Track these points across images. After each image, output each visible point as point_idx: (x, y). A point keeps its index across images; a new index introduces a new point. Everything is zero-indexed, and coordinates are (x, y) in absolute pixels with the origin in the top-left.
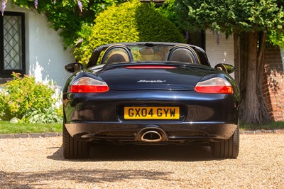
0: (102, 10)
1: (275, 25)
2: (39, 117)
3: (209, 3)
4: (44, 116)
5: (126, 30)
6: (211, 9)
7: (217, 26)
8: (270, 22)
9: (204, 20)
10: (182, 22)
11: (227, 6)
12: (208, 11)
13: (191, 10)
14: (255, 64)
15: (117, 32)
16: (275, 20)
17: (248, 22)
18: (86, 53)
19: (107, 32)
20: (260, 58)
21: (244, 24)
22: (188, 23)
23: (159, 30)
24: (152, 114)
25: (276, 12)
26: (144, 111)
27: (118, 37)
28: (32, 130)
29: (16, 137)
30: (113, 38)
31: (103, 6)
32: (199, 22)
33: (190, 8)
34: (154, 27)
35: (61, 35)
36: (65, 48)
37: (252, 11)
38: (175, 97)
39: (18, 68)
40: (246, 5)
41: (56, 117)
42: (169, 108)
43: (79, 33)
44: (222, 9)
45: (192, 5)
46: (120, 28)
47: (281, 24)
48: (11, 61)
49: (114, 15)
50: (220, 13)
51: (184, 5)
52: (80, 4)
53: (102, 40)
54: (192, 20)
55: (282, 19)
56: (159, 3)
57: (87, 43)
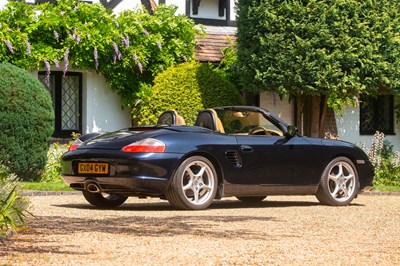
0: (161, 71)
1: (340, 89)
3: (276, 67)
5: (188, 91)
6: (278, 73)
7: (284, 90)
8: (335, 86)
9: (271, 83)
10: (247, 84)
11: (294, 70)
12: (274, 75)
13: (258, 74)
14: (317, 127)
15: (178, 92)
16: (340, 84)
17: (314, 86)
18: (146, 113)
19: (168, 92)
20: (322, 120)
21: (311, 87)
22: (254, 86)
23: (220, 91)
25: (340, 77)
27: (179, 98)
30: (174, 99)
31: (161, 66)
32: (266, 85)
33: (257, 71)
35: (118, 94)
36: (123, 108)
37: (319, 75)
39: (74, 128)
40: (312, 70)
43: (138, 94)
44: (289, 72)
45: (259, 68)
46: (181, 89)
47: (345, 88)
48: (68, 122)
49: (174, 76)
50: (286, 77)
51: (250, 68)
52: (140, 65)
53: (163, 101)
54: (258, 83)
55: (347, 83)
56: (216, 64)
57: (147, 104)
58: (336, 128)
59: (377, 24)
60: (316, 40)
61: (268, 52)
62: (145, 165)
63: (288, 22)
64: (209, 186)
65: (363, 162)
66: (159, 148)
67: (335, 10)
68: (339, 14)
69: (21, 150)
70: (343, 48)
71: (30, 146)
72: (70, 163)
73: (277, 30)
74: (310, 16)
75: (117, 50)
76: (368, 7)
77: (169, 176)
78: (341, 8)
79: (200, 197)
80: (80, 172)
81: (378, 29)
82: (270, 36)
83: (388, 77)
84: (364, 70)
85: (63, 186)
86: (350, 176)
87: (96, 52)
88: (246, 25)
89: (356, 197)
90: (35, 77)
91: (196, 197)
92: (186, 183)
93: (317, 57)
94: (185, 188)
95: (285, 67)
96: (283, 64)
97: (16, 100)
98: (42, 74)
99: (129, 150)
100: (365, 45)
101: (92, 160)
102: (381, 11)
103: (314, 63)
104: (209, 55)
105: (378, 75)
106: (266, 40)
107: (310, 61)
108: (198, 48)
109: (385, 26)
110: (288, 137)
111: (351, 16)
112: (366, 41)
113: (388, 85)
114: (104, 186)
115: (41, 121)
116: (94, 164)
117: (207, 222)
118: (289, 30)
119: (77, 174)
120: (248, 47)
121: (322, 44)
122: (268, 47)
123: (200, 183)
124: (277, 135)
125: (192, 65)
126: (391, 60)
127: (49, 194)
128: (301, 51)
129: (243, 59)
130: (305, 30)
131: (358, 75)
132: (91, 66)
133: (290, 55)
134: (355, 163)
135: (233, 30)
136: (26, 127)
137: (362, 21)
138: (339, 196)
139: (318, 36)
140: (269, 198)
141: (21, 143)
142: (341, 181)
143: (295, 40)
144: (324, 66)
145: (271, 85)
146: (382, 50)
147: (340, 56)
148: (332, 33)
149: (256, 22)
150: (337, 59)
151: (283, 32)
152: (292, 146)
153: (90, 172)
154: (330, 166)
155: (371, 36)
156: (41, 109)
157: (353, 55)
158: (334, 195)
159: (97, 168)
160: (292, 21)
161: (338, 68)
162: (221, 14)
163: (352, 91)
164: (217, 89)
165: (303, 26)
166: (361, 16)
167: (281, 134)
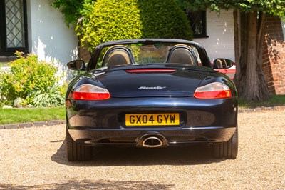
1: (274, 5)
2: (43, 96)
4: (47, 96)
5: (127, 8)
7: (216, 8)
8: (268, 3)
14: (254, 42)
15: (118, 9)
17: (247, 3)
18: (88, 31)
19: (109, 10)
20: (259, 36)
21: (243, 5)
23: (159, 7)
24: (153, 121)
26: (145, 118)
27: (119, 16)
28: (36, 118)
29: (21, 127)
30: (114, 16)
34: (155, 4)
35: (63, 12)
38: (175, 104)
39: (20, 45)
41: (59, 96)
42: (169, 114)
46: (120, 6)
48: (13, 38)
53: (103, 18)
58: (282, 35)
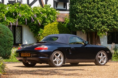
0: (46, 25)
3: (81, 23)
5: (54, 31)
6: (82, 25)
7: (84, 31)
9: (80, 28)
10: (73, 29)
11: (87, 24)
12: (81, 26)
14: (94, 42)
15: (52, 31)
16: (101, 29)
18: (42, 38)
19: (49, 31)
21: (92, 30)
25: (101, 26)
27: (52, 33)
30: (50, 33)
31: (46, 23)
32: (78, 29)
33: (76, 25)
35: (33, 32)
36: (34, 37)
37: (95, 26)
39: (20, 43)
40: (93, 24)
43: (39, 32)
44: (85, 25)
45: (76, 24)
47: (103, 30)
48: (18, 41)
49: (50, 26)
50: (85, 26)
51: (73, 24)
52: (40, 23)
53: (47, 34)
54: (76, 28)
55: (103, 28)
56: (63, 23)
57: (42, 35)
58: (100, 42)
59: (113, 10)
60: (93, 15)
61: (79, 19)
62: (42, 53)
63: (85, 10)
64: (61, 60)
65: (109, 52)
66: (46, 48)
67: (99, 6)
68: (101, 7)
69: (3, 50)
70: (102, 17)
71: (6, 48)
72: (19, 53)
73: (82, 12)
74: (92, 8)
75: (32, 19)
76: (110, 5)
77: (49, 57)
78: (101, 5)
79: (59, 63)
80: (21, 56)
81: (113, 11)
82: (80, 14)
83: (116, 26)
84: (109, 24)
85: (16, 60)
86: (105, 56)
87: (26, 19)
88: (72, 11)
89: (107, 63)
90: (7, 27)
91: (57, 63)
92: (54, 59)
93: (94, 20)
94: (54, 61)
95: (84, 23)
96: (83, 22)
97: (1, 34)
98: (9, 26)
99: (37, 49)
100: (109, 16)
101: (25, 52)
102: (113, 6)
103: (93, 22)
104: (61, 20)
105: (113, 26)
106: (78, 15)
107: (92, 21)
108: (57, 18)
109: (115, 11)
110: (85, 45)
111: (104, 7)
112: (109, 15)
113: (116, 29)
114: (29, 60)
115: (9, 41)
116: (26, 54)
117: (61, 71)
118: (85, 12)
119: (21, 57)
120: (73, 17)
121: (96, 16)
122: (79, 17)
123: (59, 59)
124: (82, 44)
125: (56, 23)
126: (117, 21)
127: (12, 63)
128: (89, 18)
129: (71, 21)
130: (90, 12)
131: (107, 25)
132: (25, 24)
133: (85, 20)
134: (106, 52)
135: (68, 12)
136: (5, 42)
137: (108, 9)
138: (101, 62)
139: (94, 14)
140: (80, 63)
141: (3, 47)
142: (102, 58)
143: (87, 15)
144: (96, 23)
145: (80, 29)
146: (114, 18)
147: (101, 20)
148: (98, 13)
149: (75, 10)
150: (100, 21)
151: (83, 13)
152: (87, 47)
153: (25, 56)
154: (99, 53)
155: (111, 14)
156: (9, 37)
157: (105, 19)
158: (100, 62)
159: (27, 55)
160: (86, 9)
161: (101, 23)
162: (64, 8)
163: (105, 31)
164: (64, 30)
165: (90, 11)
166: (107, 8)
167: (83, 44)
